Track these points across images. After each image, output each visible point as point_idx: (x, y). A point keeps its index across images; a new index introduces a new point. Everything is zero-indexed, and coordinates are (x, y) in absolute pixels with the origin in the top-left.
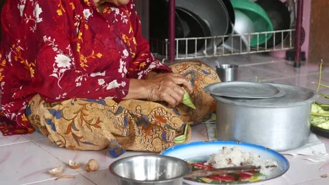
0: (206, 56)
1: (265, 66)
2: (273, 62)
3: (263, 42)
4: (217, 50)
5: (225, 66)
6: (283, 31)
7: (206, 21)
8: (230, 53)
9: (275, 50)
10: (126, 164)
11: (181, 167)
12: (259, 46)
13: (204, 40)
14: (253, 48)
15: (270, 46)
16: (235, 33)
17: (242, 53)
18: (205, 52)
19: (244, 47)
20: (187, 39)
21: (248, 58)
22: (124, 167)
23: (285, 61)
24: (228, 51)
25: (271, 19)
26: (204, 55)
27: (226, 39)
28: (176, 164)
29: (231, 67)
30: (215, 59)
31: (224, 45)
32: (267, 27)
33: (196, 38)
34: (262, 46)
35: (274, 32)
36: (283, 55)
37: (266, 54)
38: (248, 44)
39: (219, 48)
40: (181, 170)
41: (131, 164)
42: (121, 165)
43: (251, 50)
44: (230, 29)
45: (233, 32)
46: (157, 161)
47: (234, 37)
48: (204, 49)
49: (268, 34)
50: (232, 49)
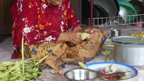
0: (107, 26)
1: (133, 30)
2: (136, 28)
3: (132, 20)
4: (112, 23)
5: (115, 30)
6: (141, 15)
7: (107, 10)
8: (118, 24)
9: (137, 23)
10: (71, 73)
11: (96, 74)
12: (130, 21)
13: (106, 18)
14: (127, 22)
15: (135, 21)
16: (120, 16)
17: (122, 25)
18: (106, 24)
19: (124, 22)
20: (98, 18)
21: (125, 27)
22: (70, 74)
23: (142, 28)
24: (116, 24)
25: (136, 9)
26: (106, 25)
27: (115, 18)
28: (93, 73)
29: (118, 31)
30: (110, 27)
31: (115, 21)
32: (134, 13)
33: (102, 18)
34: (132, 21)
35: (137, 15)
36: (141, 26)
37: (133, 25)
38: (125, 21)
39: (112, 22)
40: (95, 76)
41: (73, 73)
42: (69, 73)
43: (127, 23)
44: (117, 14)
45: (119, 15)
46: (85, 71)
47: (119, 17)
48: (106, 23)
49: (134, 16)
50: (118, 23)
